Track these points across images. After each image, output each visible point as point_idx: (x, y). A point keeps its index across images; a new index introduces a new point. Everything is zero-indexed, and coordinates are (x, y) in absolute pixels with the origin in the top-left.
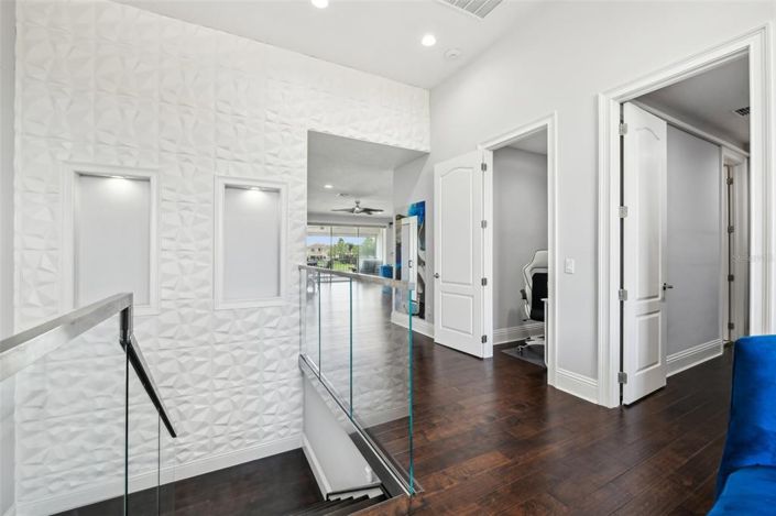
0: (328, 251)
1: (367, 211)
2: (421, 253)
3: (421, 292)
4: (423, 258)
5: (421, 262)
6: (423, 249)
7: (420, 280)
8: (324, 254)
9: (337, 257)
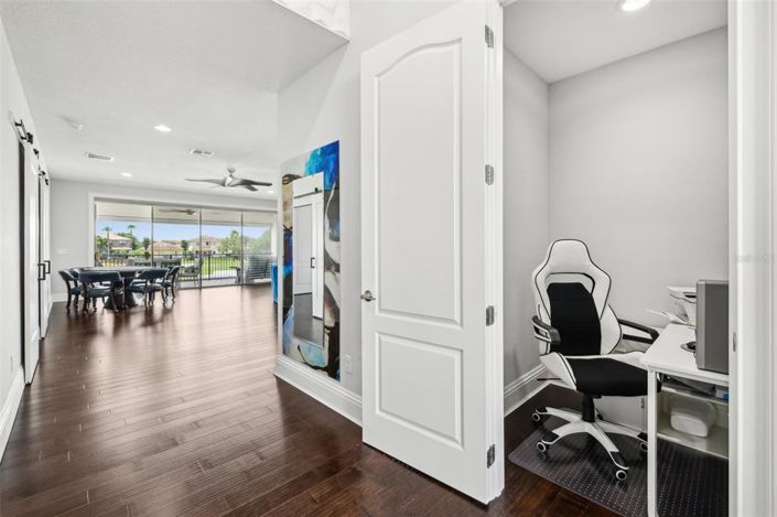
0: (218, 245)
1: (248, 184)
2: (332, 246)
3: (330, 322)
4: (334, 256)
5: (331, 265)
6: (336, 238)
7: (329, 300)
8: (213, 248)
9: (230, 252)
